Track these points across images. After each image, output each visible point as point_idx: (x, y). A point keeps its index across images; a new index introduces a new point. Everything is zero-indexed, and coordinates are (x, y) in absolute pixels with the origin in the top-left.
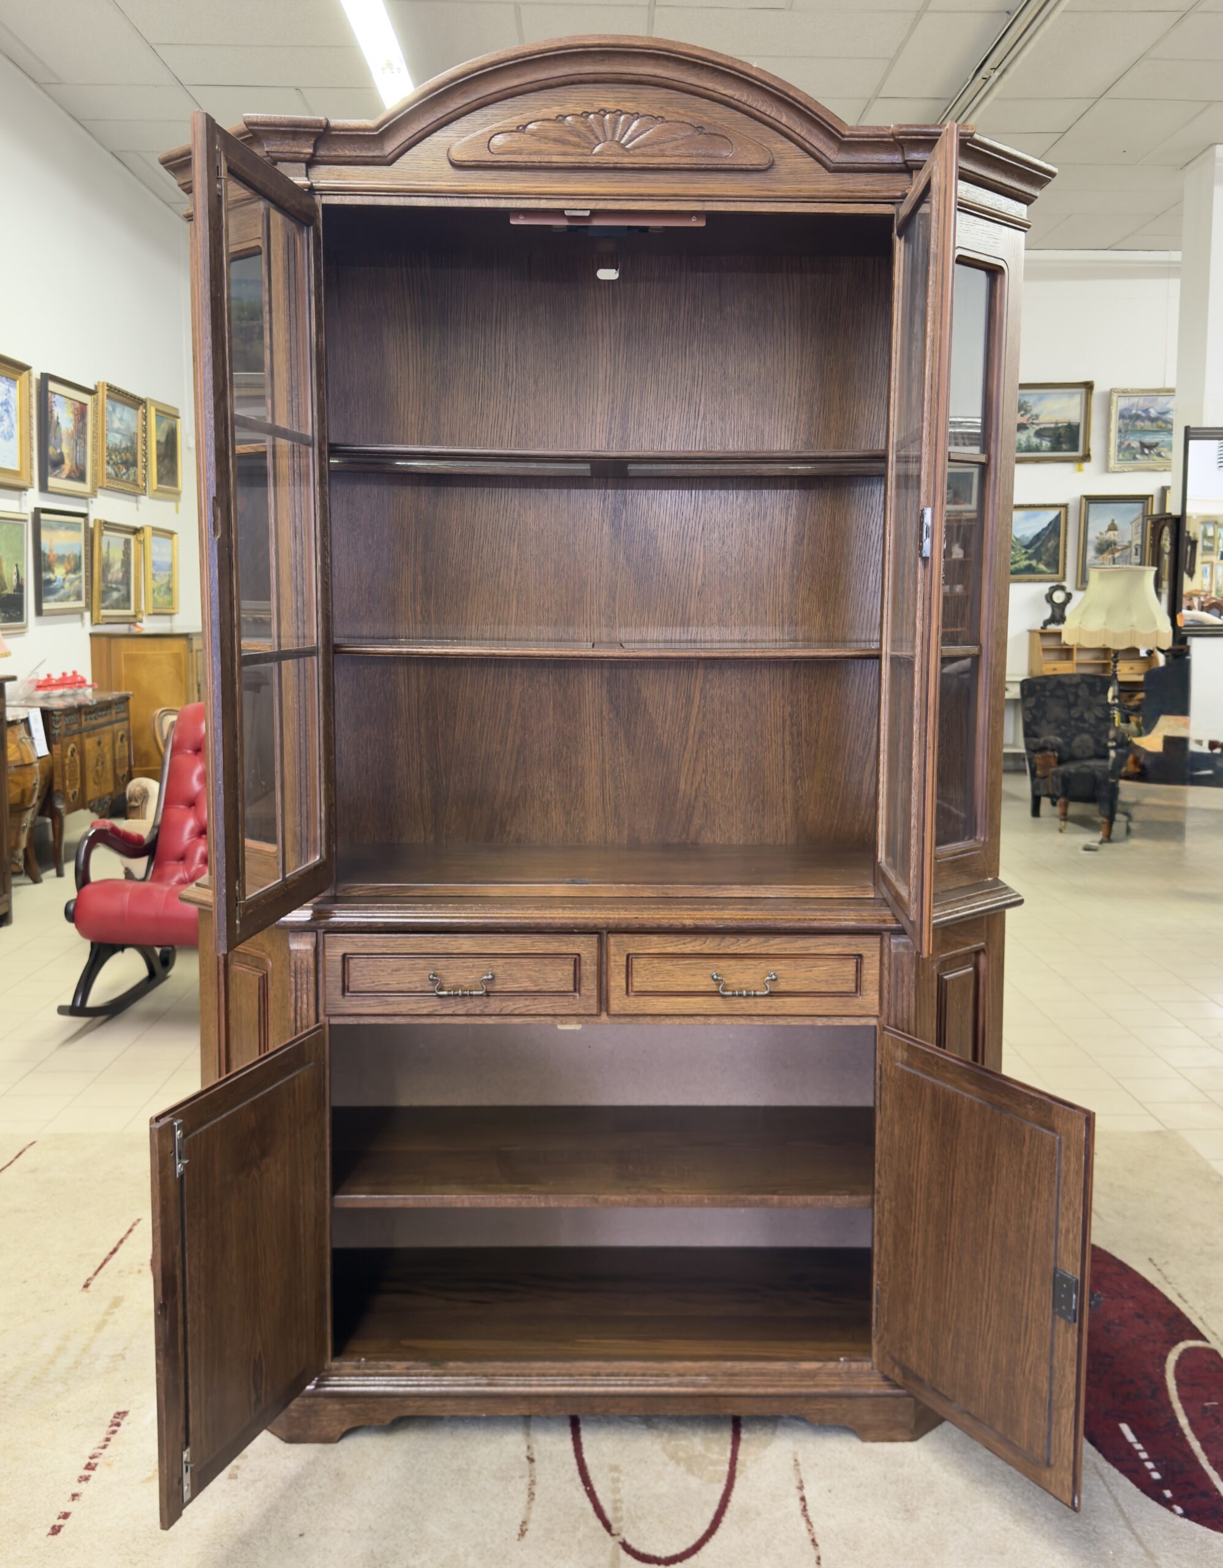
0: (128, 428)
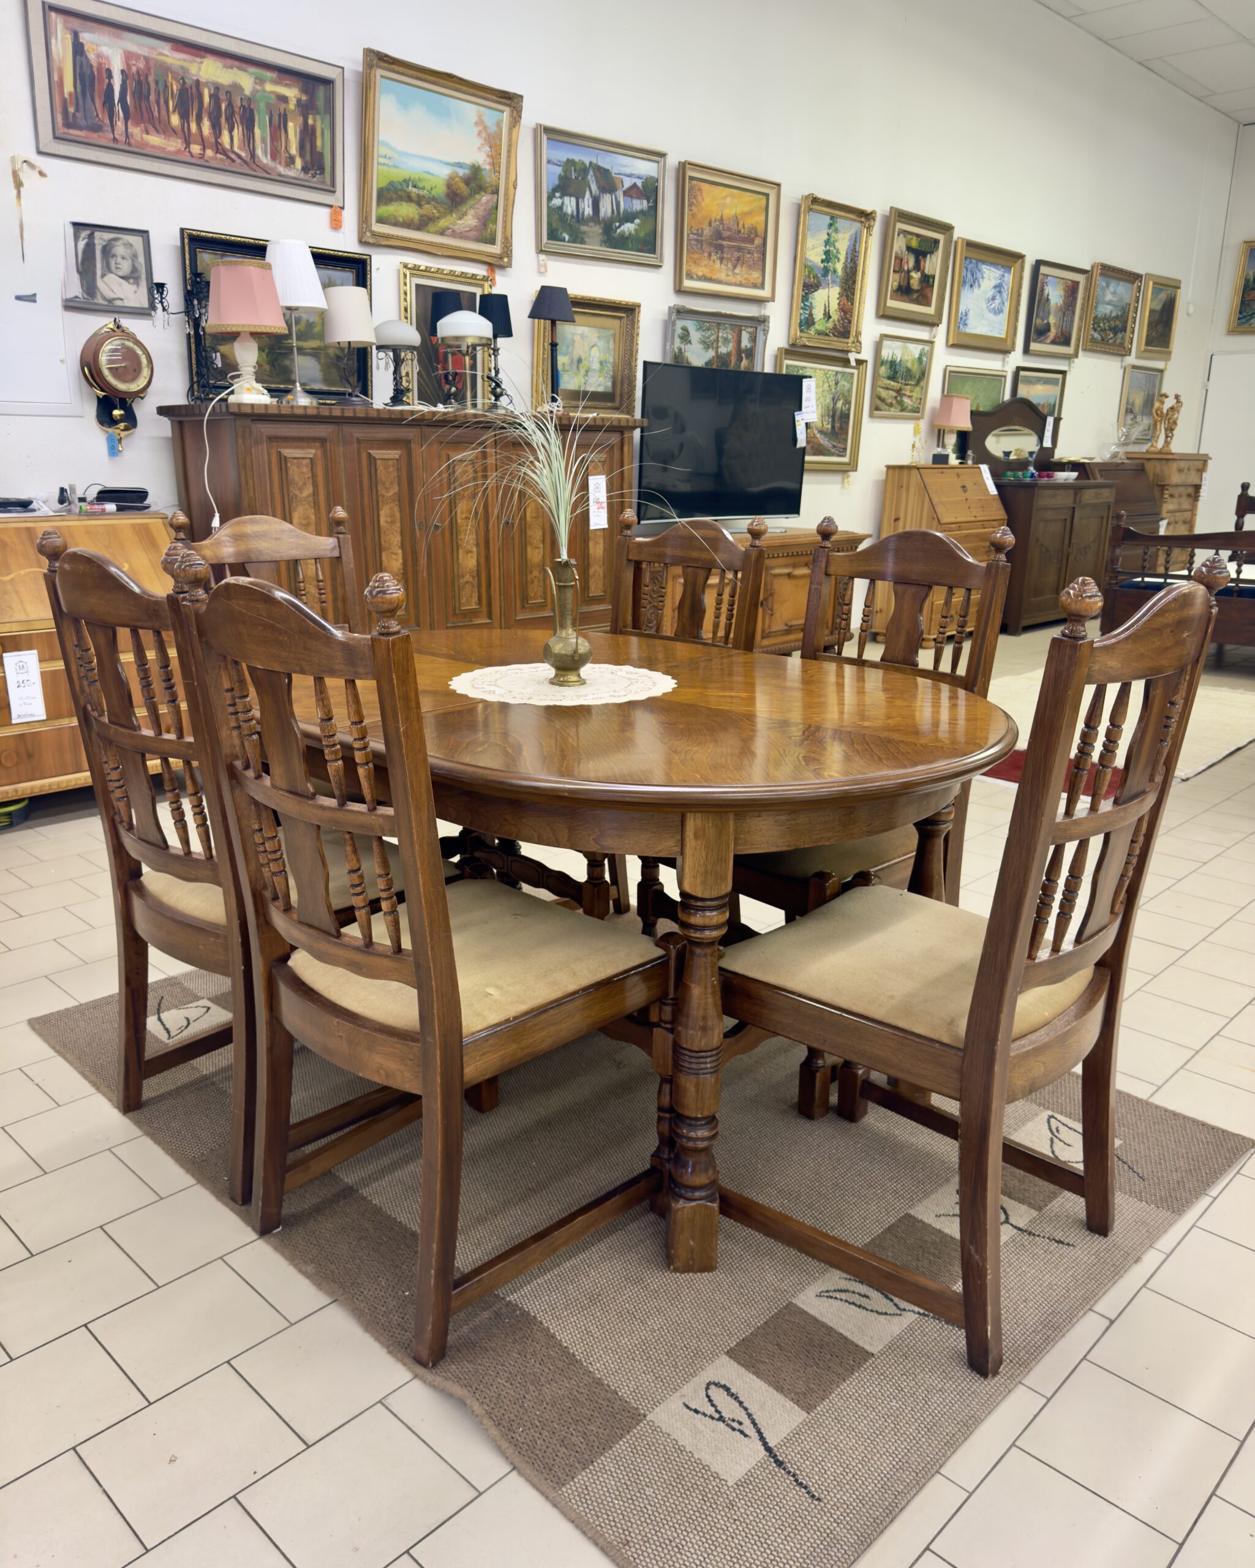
0: (1121, 299)
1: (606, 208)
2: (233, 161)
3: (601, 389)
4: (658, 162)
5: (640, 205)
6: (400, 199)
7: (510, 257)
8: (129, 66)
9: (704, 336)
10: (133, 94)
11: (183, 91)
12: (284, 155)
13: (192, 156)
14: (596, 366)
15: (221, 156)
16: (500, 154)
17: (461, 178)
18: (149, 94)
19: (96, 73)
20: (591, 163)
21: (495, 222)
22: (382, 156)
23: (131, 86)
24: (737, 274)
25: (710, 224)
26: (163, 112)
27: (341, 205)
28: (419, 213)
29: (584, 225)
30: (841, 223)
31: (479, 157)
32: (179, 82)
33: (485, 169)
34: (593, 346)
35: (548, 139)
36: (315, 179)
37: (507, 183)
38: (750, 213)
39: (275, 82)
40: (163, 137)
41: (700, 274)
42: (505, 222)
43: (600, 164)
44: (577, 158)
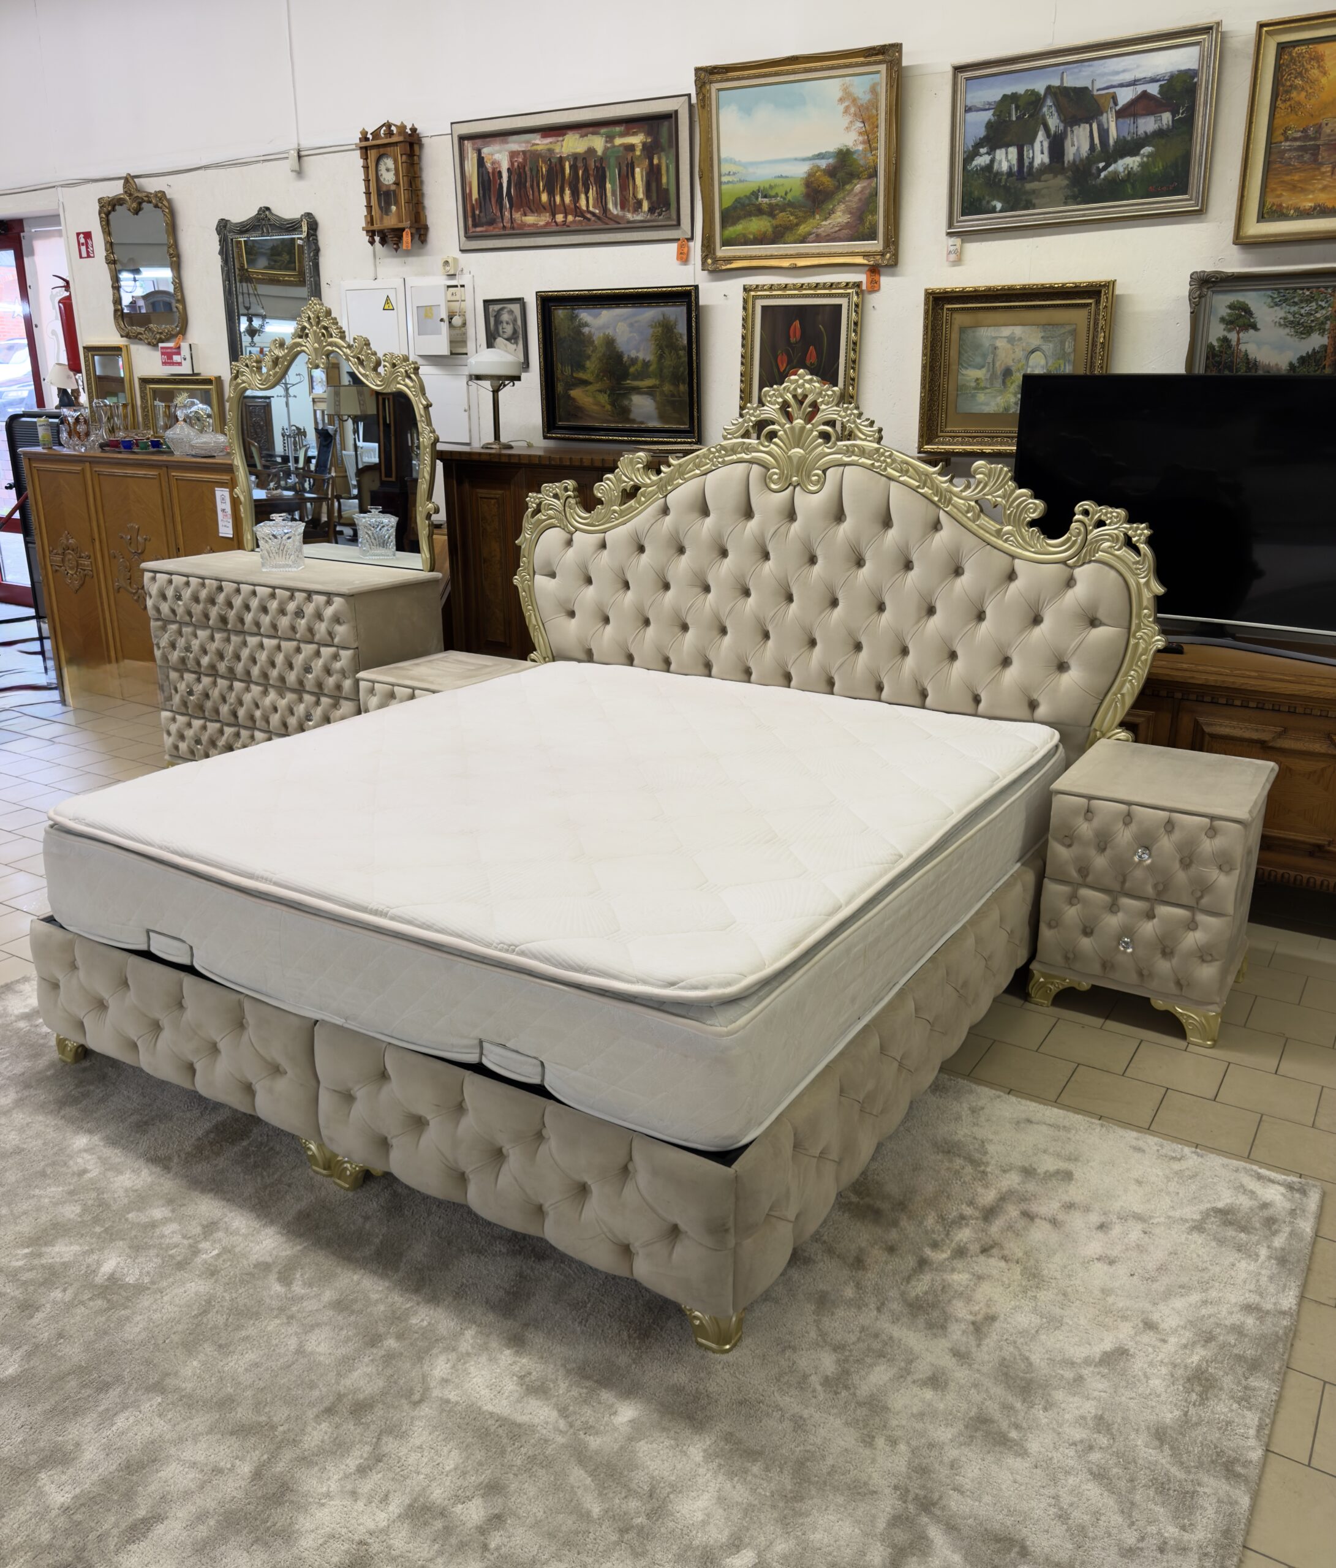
1: (1079, 145)
2: (589, 220)
4: (1198, 43)
6: (749, 215)
8: (512, 164)
11: (551, 170)
12: (632, 201)
13: (557, 224)
15: (580, 219)
16: (877, 127)
17: (824, 171)
18: (526, 181)
19: (490, 178)
20: (1049, 88)
22: (725, 175)
26: (536, 194)
27: (689, 237)
28: (771, 225)
29: (1031, 181)
31: (848, 138)
32: (546, 163)
33: (855, 152)
34: (1033, 352)
35: (968, 79)
36: (659, 218)
37: (886, 160)
39: (622, 135)
40: (536, 215)
42: (886, 209)
44: (1020, 89)
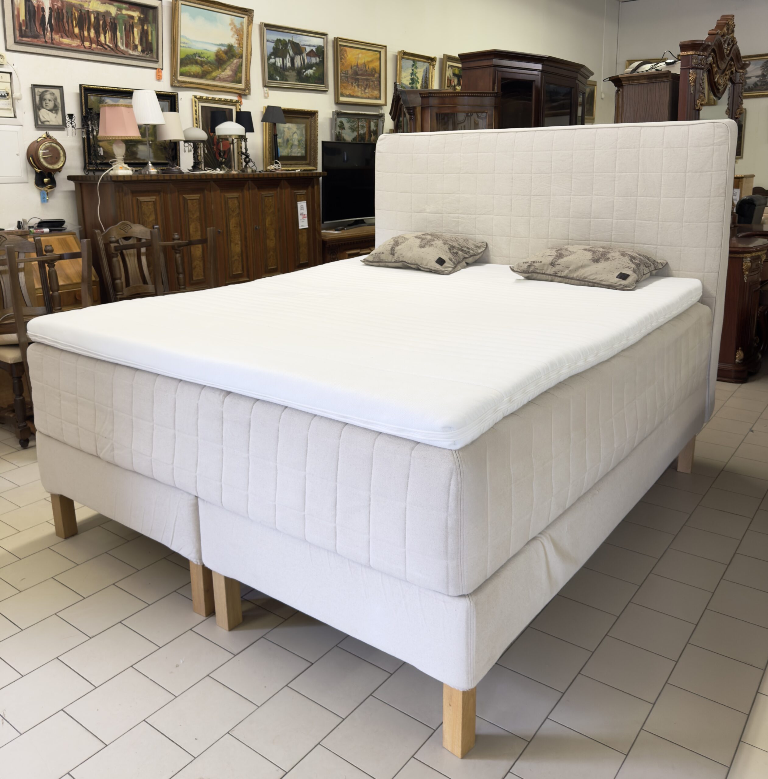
1: (298, 62)
2: (106, 49)
3: (299, 155)
4: (323, 38)
5: (315, 60)
6: (192, 63)
7: (249, 90)
8: (53, 5)
9: (351, 125)
10: (55, 19)
11: (81, 16)
12: (132, 45)
13: (85, 47)
14: (296, 143)
15: (100, 47)
16: (243, 39)
17: (223, 51)
18: (63, 18)
19: (36, 10)
20: (289, 40)
21: (241, 72)
22: (182, 43)
23: (54, 14)
24: (367, 93)
25: (351, 68)
26: (71, 27)
27: (161, 68)
28: (201, 70)
29: (287, 72)
30: (419, 64)
31: (232, 40)
32: (78, 11)
33: (235, 46)
34: (294, 133)
35: (267, 29)
36: (148, 56)
37: (247, 53)
38: (371, 61)
39: (127, 9)
40: (70, 39)
41: (348, 93)
42: (246, 72)
43: (294, 40)
44: (282, 38)
